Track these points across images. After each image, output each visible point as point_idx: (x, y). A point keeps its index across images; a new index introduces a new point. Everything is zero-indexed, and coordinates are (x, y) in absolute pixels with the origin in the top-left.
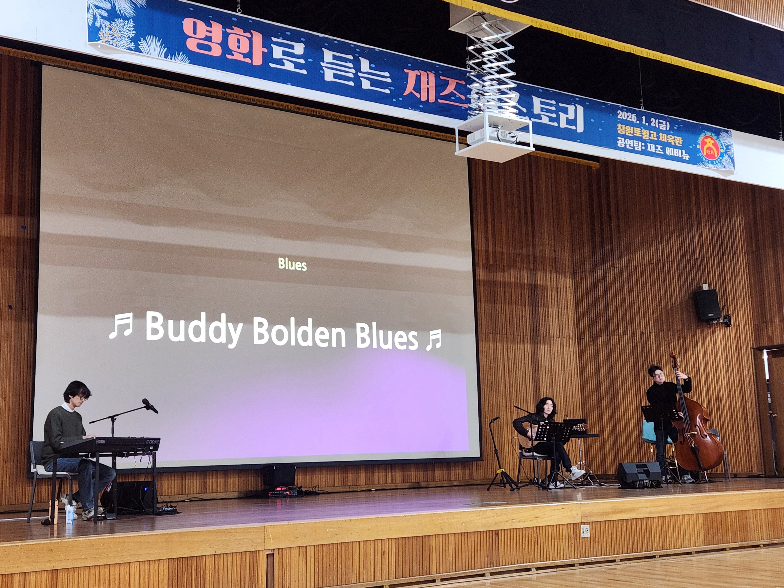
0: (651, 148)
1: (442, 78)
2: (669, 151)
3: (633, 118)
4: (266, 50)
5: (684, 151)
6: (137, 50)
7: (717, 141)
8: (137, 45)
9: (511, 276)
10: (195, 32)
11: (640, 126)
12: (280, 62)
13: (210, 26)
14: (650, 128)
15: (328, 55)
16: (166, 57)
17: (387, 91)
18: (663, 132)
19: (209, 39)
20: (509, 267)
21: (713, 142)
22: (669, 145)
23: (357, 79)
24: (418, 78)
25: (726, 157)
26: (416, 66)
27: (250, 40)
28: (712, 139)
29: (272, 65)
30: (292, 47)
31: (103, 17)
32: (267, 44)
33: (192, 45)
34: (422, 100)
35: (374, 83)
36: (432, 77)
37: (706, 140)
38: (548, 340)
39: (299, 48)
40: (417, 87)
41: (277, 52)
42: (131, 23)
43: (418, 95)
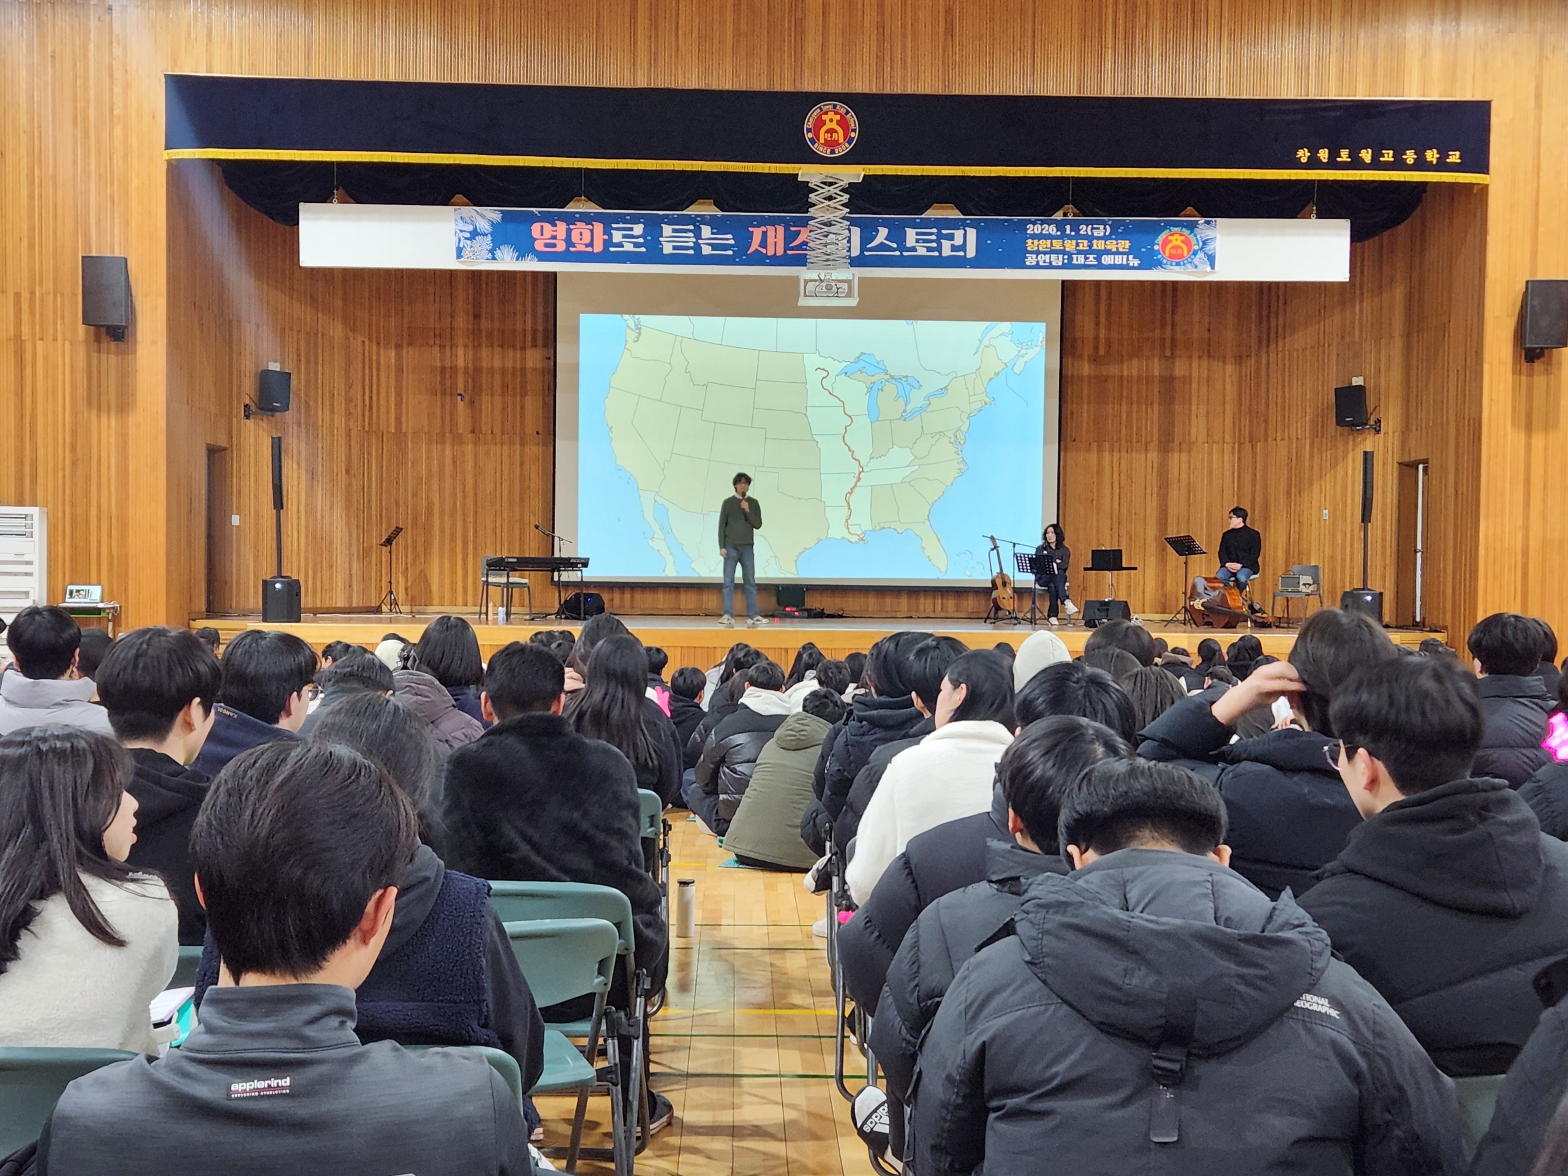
0: (1081, 259)
1: (793, 229)
2: (1107, 260)
3: (1052, 230)
4: (606, 237)
5: (1131, 257)
6: (494, 259)
7: (1191, 237)
8: (493, 254)
9: (1132, 368)
10: (542, 234)
11: (1063, 237)
12: (621, 245)
13: (555, 225)
14: (1078, 237)
15: (667, 230)
16: (517, 259)
17: (730, 253)
18: (1098, 238)
19: (554, 237)
20: (1131, 357)
21: (1183, 238)
22: (1108, 252)
23: (697, 247)
24: (765, 234)
25: (1201, 255)
26: (762, 222)
27: (592, 231)
28: (1181, 235)
29: (612, 249)
30: (631, 229)
31: (466, 239)
32: (607, 231)
33: (539, 246)
34: (769, 254)
35: (714, 247)
36: (781, 229)
37: (1170, 238)
38: (1187, 446)
39: (638, 229)
40: (764, 243)
41: (617, 236)
42: (489, 238)
43: (764, 251)
